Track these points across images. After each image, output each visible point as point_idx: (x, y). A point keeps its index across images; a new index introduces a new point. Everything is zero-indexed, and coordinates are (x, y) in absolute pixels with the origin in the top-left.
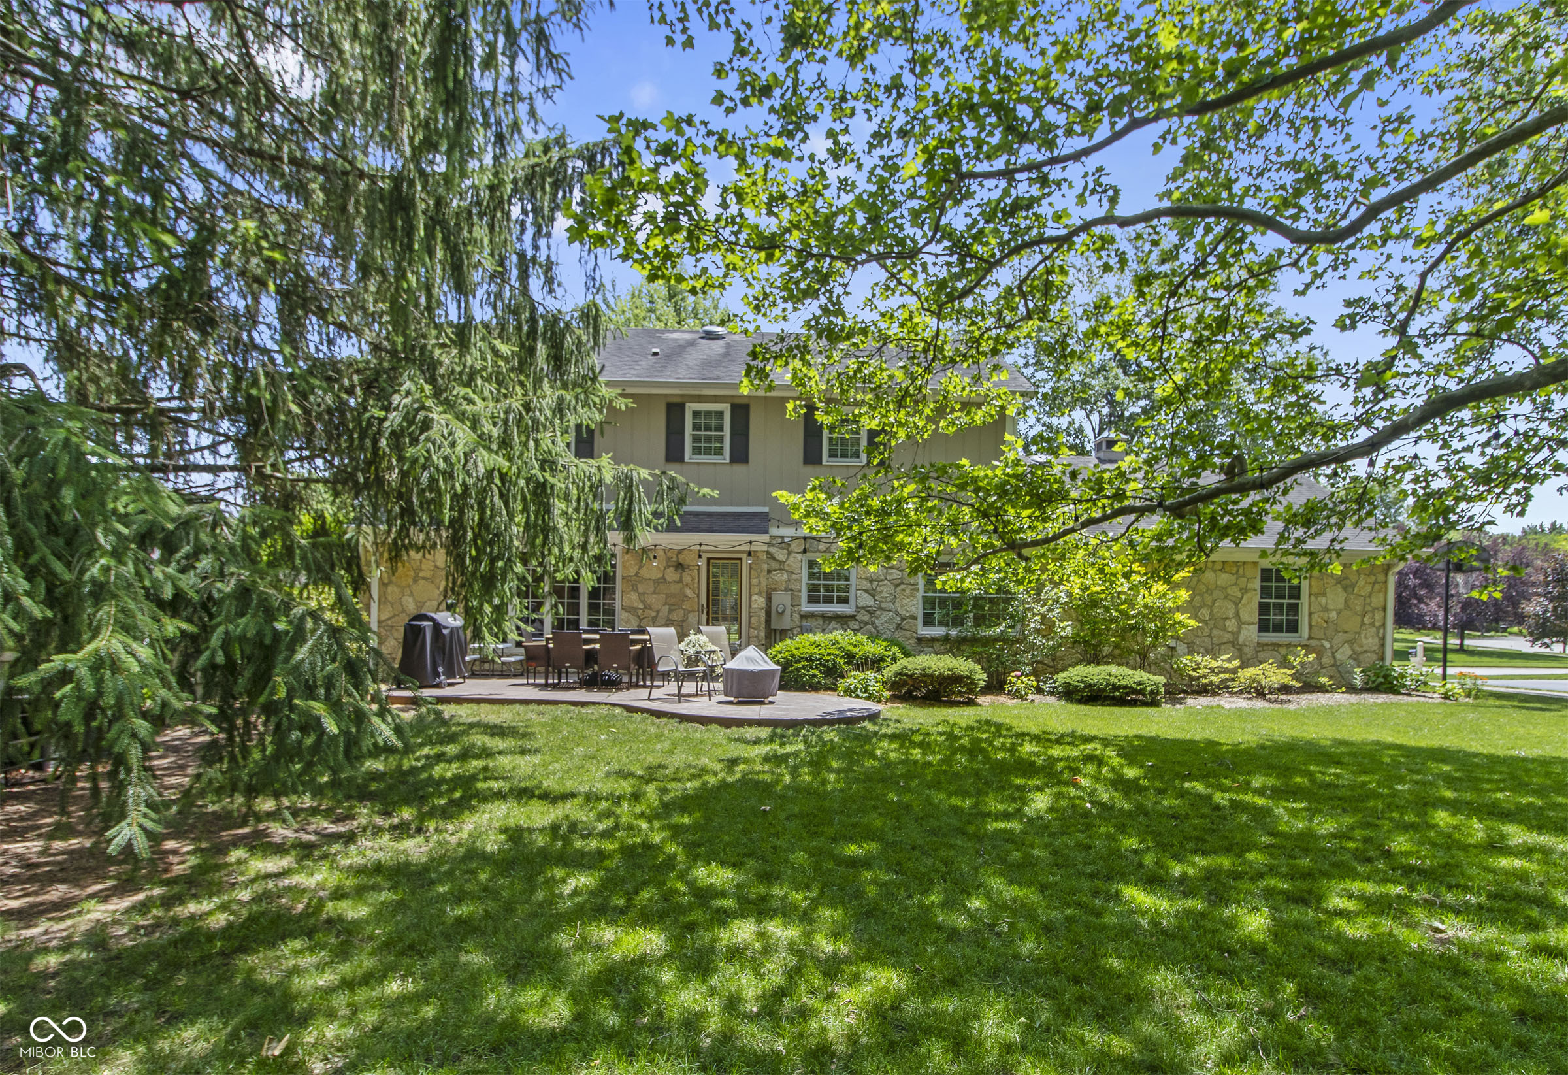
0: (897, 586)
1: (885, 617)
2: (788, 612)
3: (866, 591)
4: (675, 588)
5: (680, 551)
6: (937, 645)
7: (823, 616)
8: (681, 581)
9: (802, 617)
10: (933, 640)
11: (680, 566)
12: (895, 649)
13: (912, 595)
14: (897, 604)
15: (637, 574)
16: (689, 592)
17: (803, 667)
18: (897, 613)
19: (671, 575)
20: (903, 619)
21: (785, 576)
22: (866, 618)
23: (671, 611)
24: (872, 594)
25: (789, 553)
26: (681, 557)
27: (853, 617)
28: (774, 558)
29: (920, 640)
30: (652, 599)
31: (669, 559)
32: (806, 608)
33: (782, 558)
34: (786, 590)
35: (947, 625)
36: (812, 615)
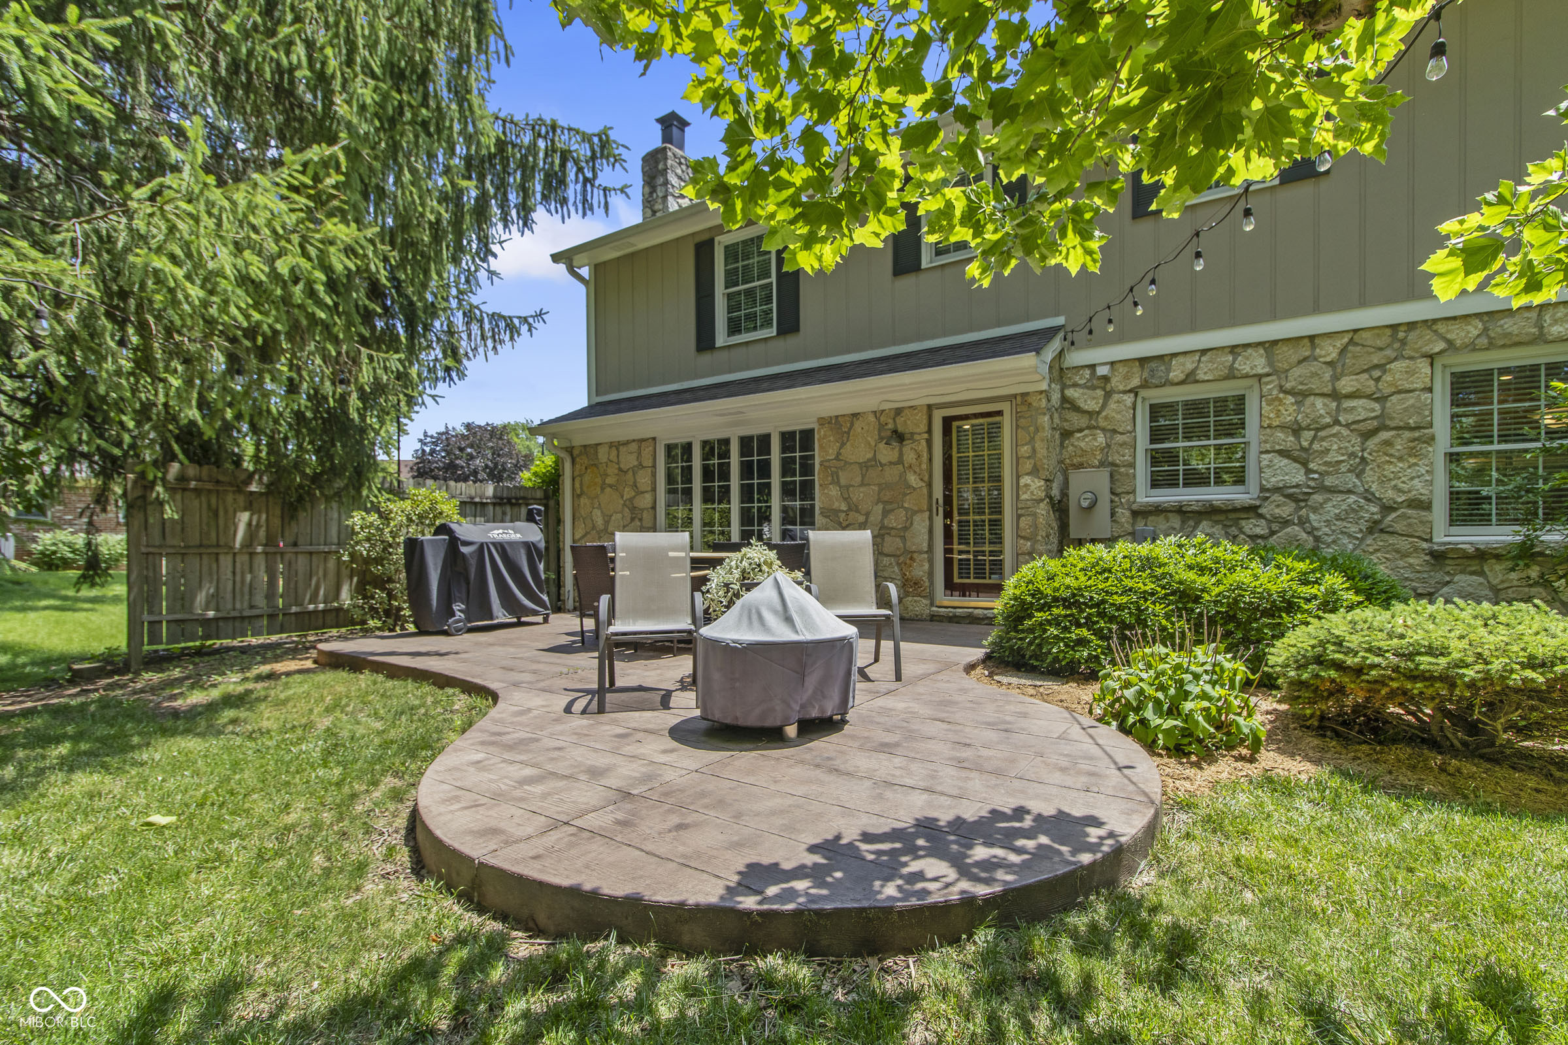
0: (1367, 435)
1: (1334, 506)
2: (1104, 507)
3: (1283, 453)
4: (892, 474)
5: (898, 411)
6: (1496, 572)
7: (1180, 511)
8: (900, 461)
9: (1135, 514)
10: (1482, 555)
11: (899, 437)
12: (1334, 580)
13: (1412, 452)
14: (1370, 475)
15: (837, 458)
16: (913, 479)
17: (1056, 622)
18: (1369, 497)
19: (887, 454)
20: (1387, 509)
21: (1101, 439)
22: (1286, 510)
23: (886, 513)
24: (1301, 458)
25: (1108, 395)
26: (900, 420)
27: (1252, 510)
28: (1076, 409)
29: (1439, 557)
30: (858, 494)
31: (882, 427)
32: (1145, 496)
33: (1092, 405)
34: (1102, 464)
35: (1528, 519)
36: (1158, 510)
